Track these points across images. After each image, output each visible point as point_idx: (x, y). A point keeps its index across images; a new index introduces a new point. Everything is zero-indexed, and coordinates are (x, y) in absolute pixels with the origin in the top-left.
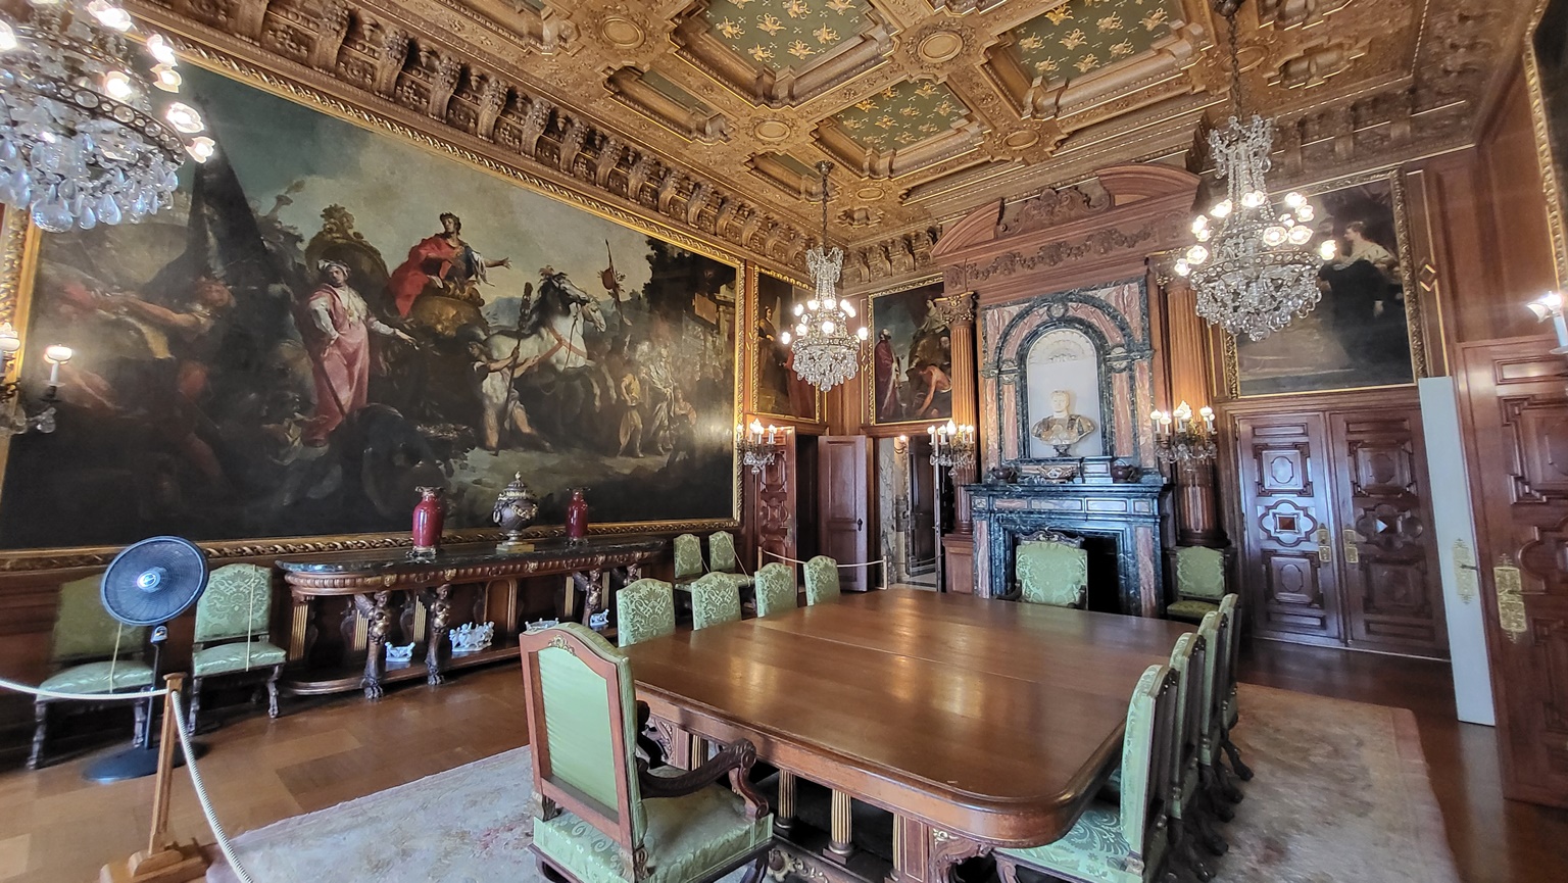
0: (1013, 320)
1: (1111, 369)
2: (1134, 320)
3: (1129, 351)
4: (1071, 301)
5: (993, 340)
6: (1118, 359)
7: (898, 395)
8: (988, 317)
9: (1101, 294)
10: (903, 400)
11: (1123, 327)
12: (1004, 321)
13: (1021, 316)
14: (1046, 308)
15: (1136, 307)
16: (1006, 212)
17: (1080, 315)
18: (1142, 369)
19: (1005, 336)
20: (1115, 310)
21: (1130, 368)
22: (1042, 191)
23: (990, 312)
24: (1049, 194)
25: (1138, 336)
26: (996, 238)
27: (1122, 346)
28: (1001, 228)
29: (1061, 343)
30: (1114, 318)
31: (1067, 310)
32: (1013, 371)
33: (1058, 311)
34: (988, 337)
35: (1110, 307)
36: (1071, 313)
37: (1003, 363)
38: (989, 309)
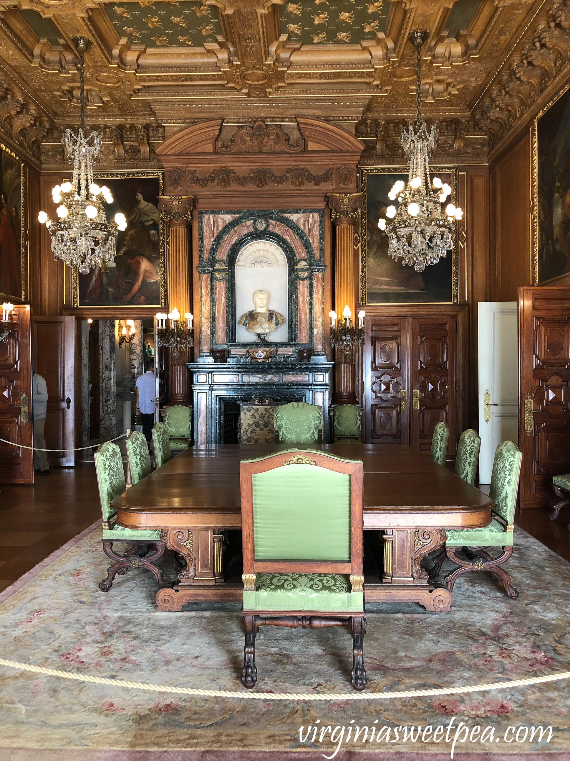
0: (226, 226)
1: (297, 277)
2: (315, 243)
3: (310, 265)
4: (272, 218)
5: (208, 242)
6: (302, 270)
7: (105, 280)
8: (205, 221)
9: (294, 217)
10: (110, 285)
11: (307, 246)
12: (218, 226)
13: (233, 224)
14: (252, 221)
15: (316, 233)
16: (224, 132)
17: (277, 231)
18: (318, 279)
19: (219, 239)
20: (303, 232)
21: (310, 278)
22: (255, 122)
23: (206, 216)
24: (260, 126)
25: (317, 254)
26: (215, 153)
27: (306, 260)
28: (219, 144)
29: (262, 252)
30: (301, 238)
31: (268, 226)
32: (224, 271)
33: (261, 226)
34: (204, 238)
35: (299, 228)
36: (271, 228)
37: (216, 262)
38: (206, 213)
